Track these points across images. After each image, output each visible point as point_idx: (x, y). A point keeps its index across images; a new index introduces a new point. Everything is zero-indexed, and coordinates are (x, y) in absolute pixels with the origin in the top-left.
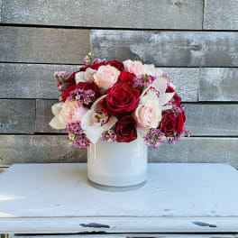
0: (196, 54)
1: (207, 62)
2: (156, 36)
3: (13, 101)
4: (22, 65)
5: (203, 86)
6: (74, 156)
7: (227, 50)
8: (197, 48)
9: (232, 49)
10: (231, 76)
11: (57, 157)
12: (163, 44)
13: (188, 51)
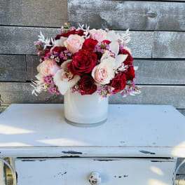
0: (152, 20)
1: (160, 27)
2: (121, 5)
3: (9, 56)
4: (14, 27)
5: (156, 46)
6: (57, 98)
7: (177, 17)
8: (153, 15)
9: (181, 16)
10: (178, 38)
11: (44, 99)
12: (126, 11)
13: (146, 17)
